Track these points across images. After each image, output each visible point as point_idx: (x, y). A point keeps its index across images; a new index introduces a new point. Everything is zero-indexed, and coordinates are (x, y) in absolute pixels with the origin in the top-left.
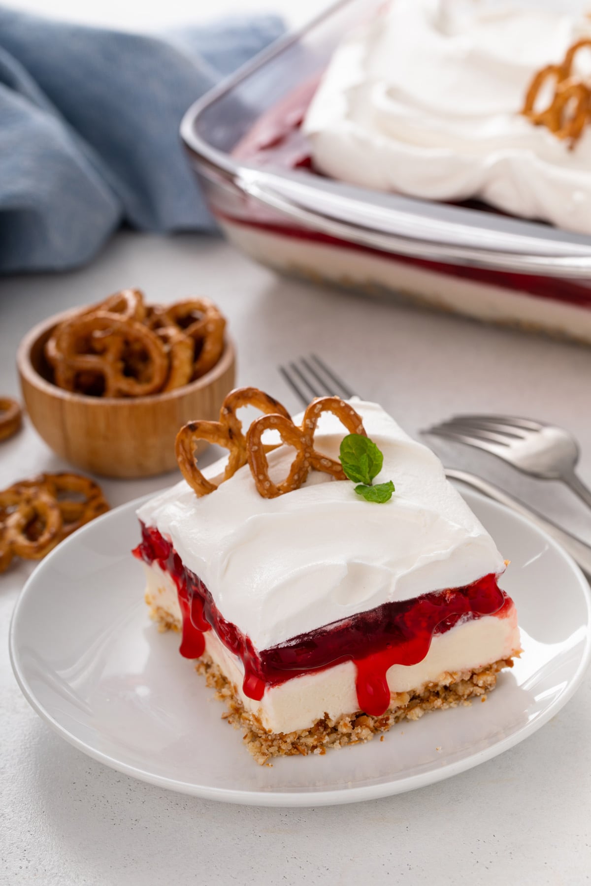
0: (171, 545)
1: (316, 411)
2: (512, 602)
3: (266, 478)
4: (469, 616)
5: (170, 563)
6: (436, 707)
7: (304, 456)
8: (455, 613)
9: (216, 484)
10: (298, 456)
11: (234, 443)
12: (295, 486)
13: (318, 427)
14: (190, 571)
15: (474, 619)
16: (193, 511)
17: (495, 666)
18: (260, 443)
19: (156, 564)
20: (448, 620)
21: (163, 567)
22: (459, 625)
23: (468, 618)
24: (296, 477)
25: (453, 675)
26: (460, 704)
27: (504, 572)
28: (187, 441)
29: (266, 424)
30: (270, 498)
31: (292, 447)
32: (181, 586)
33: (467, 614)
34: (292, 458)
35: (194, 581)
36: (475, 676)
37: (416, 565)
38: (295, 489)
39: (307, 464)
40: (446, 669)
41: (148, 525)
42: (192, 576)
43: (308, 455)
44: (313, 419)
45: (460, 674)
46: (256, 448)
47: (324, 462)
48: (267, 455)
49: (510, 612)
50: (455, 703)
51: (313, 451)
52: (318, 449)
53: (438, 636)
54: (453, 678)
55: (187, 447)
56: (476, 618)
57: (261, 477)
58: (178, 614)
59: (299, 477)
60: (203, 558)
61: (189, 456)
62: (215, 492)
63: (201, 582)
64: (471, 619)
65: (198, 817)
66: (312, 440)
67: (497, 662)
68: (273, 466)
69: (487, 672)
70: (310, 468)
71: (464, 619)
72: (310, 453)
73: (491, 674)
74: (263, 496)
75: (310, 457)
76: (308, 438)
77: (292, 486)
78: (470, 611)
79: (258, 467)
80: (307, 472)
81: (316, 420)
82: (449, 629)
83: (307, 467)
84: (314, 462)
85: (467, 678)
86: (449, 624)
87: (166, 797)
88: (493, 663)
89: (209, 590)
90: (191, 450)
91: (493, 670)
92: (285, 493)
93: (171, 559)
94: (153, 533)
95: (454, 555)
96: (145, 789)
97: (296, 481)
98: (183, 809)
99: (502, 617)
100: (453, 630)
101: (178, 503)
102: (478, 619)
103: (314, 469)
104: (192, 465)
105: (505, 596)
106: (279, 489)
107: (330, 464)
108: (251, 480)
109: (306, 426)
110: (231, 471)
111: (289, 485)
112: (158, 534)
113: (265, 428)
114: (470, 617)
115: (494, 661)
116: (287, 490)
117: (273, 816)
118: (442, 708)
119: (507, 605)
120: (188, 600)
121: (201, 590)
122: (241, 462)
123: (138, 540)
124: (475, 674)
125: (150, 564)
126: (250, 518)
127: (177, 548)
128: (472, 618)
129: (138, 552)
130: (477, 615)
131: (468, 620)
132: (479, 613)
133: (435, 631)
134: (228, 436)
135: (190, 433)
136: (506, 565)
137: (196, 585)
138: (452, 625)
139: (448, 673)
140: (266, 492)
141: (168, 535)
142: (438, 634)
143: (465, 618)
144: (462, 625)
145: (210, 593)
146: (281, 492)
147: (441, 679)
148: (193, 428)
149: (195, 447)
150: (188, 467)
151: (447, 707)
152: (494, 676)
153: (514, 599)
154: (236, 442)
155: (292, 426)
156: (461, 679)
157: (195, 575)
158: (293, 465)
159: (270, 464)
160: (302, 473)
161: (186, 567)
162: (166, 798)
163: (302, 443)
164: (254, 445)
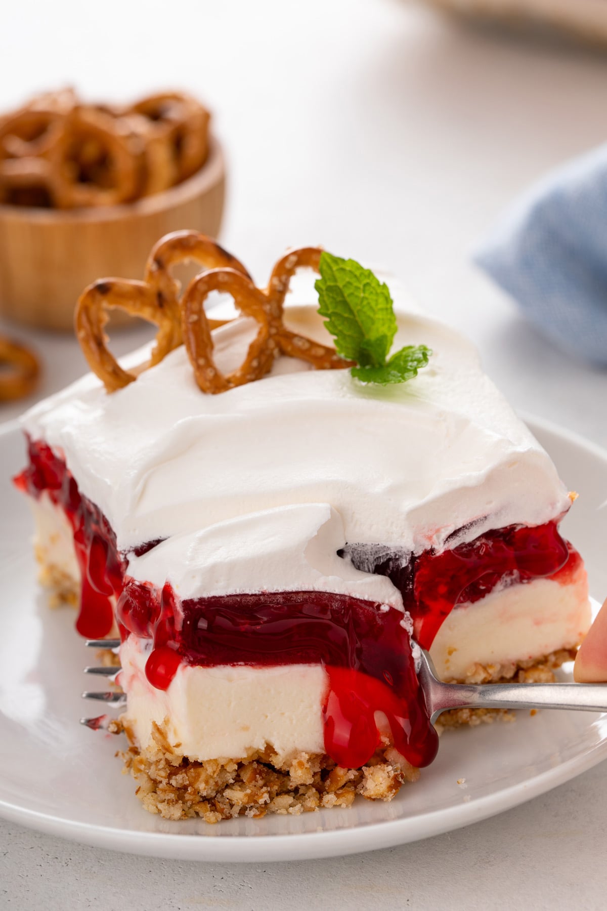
0: (62, 465)
1: (288, 265)
2: (581, 559)
3: (209, 364)
4: (514, 577)
5: (64, 494)
6: (460, 722)
7: (268, 332)
8: (490, 571)
9: (133, 373)
10: (260, 333)
11: (164, 315)
12: (253, 377)
13: (291, 292)
14: (90, 501)
15: (521, 582)
16: (98, 413)
17: (552, 659)
18: (201, 312)
19: (45, 496)
20: (481, 582)
21: (55, 501)
22: (499, 591)
23: (512, 580)
24: (255, 363)
25: (488, 669)
26: (498, 719)
27: (568, 511)
28: (93, 309)
29: (213, 283)
30: (214, 393)
31: (251, 320)
32: (77, 524)
33: (511, 574)
34: (251, 337)
35: (95, 516)
36: (521, 673)
37: (435, 492)
38: (252, 380)
39: (272, 344)
40: (477, 659)
41: (36, 437)
42: (92, 509)
43: (273, 331)
44: (284, 278)
45: (498, 667)
46: (194, 317)
47: (298, 343)
48: (215, 333)
49: (576, 575)
50: (491, 717)
51: (282, 325)
52: (290, 325)
53: (466, 608)
54: (488, 673)
55: (93, 317)
56: (525, 581)
57: (202, 362)
58: (75, 570)
59: (259, 363)
60: (107, 480)
61: (95, 331)
62: (132, 386)
63: (104, 516)
64: (517, 582)
65: (86, 878)
66: (281, 310)
67: (556, 653)
68: (222, 350)
69: (541, 667)
70: (276, 352)
71: (506, 581)
72: (277, 328)
73: (546, 669)
74: (203, 390)
75: (277, 334)
76: (275, 305)
77: (249, 377)
78: (515, 568)
79: (198, 346)
80: (271, 358)
81: (287, 280)
82: (483, 596)
83: (272, 350)
84: (283, 342)
85: (509, 674)
86: (483, 588)
87: (41, 847)
88: (550, 654)
89: (115, 529)
90: (99, 321)
91: (550, 664)
92: (237, 385)
93: (66, 486)
94: (42, 449)
95: (491, 480)
96: (10, 834)
97: (255, 369)
98: (65, 865)
99: (564, 583)
100: (489, 598)
101: (80, 404)
102: (528, 583)
103: (283, 353)
104: (100, 344)
105: (569, 548)
106: (229, 381)
107: (307, 345)
108: (188, 368)
109: (273, 289)
110: (159, 356)
111: (243, 376)
112: (48, 449)
113: (211, 288)
114: (515, 579)
115: (551, 650)
116: (241, 381)
117: (201, 879)
118: (470, 723)
119: (573, 564)
120: (86, 546)
121: (103, 530)
122: (176, 341)
123: (22, 463)
124: (522, 669)
125: (37, 497)
126: (180, 421)
127: (74, 468)
128: (518, 580)
129: (21, 480)
130: (526, 577)
131: (512, 583)
132: (528, 572)
133: (462, 599)
134: (156, 302)
135: (98, 296)
136: (572, 499)
137: (97, 523)
138: (489, 590)
139: (480, 665)
140: (208, 384)
141: (61, 449)
142: (466, 604)
143: (508, 579)
144: (502, 590)
145: (115, 534)
146: (232, 385)
147: (469, 674)
148: (103, 290)
149: (106, 318)
150: (93, 345)
151: (478, 722)
152: (550, 674)
153: (583, 554)
154: (169, 313)
155: (251, 286)
156: (500, 676)
157: (95, 506)
158: (252, 347)
159: (217, 347)
160: (263, 359)
161: (84, 496)
162: (39, 849)
163: (265, 312)
164: (193, 312)
